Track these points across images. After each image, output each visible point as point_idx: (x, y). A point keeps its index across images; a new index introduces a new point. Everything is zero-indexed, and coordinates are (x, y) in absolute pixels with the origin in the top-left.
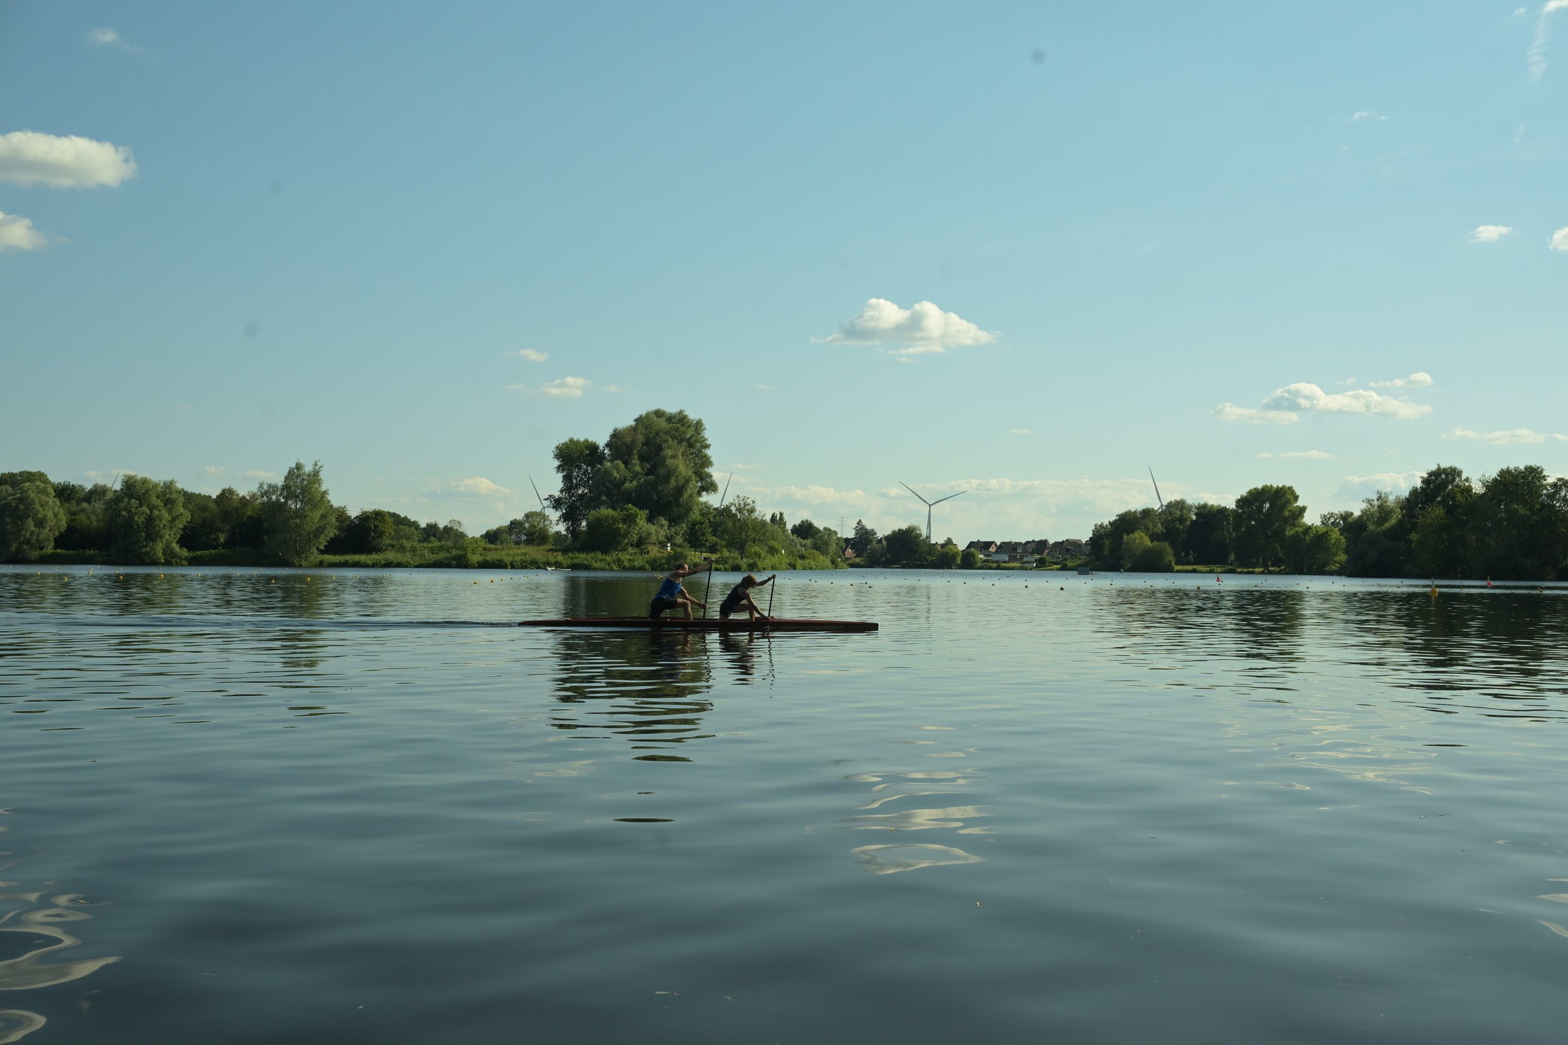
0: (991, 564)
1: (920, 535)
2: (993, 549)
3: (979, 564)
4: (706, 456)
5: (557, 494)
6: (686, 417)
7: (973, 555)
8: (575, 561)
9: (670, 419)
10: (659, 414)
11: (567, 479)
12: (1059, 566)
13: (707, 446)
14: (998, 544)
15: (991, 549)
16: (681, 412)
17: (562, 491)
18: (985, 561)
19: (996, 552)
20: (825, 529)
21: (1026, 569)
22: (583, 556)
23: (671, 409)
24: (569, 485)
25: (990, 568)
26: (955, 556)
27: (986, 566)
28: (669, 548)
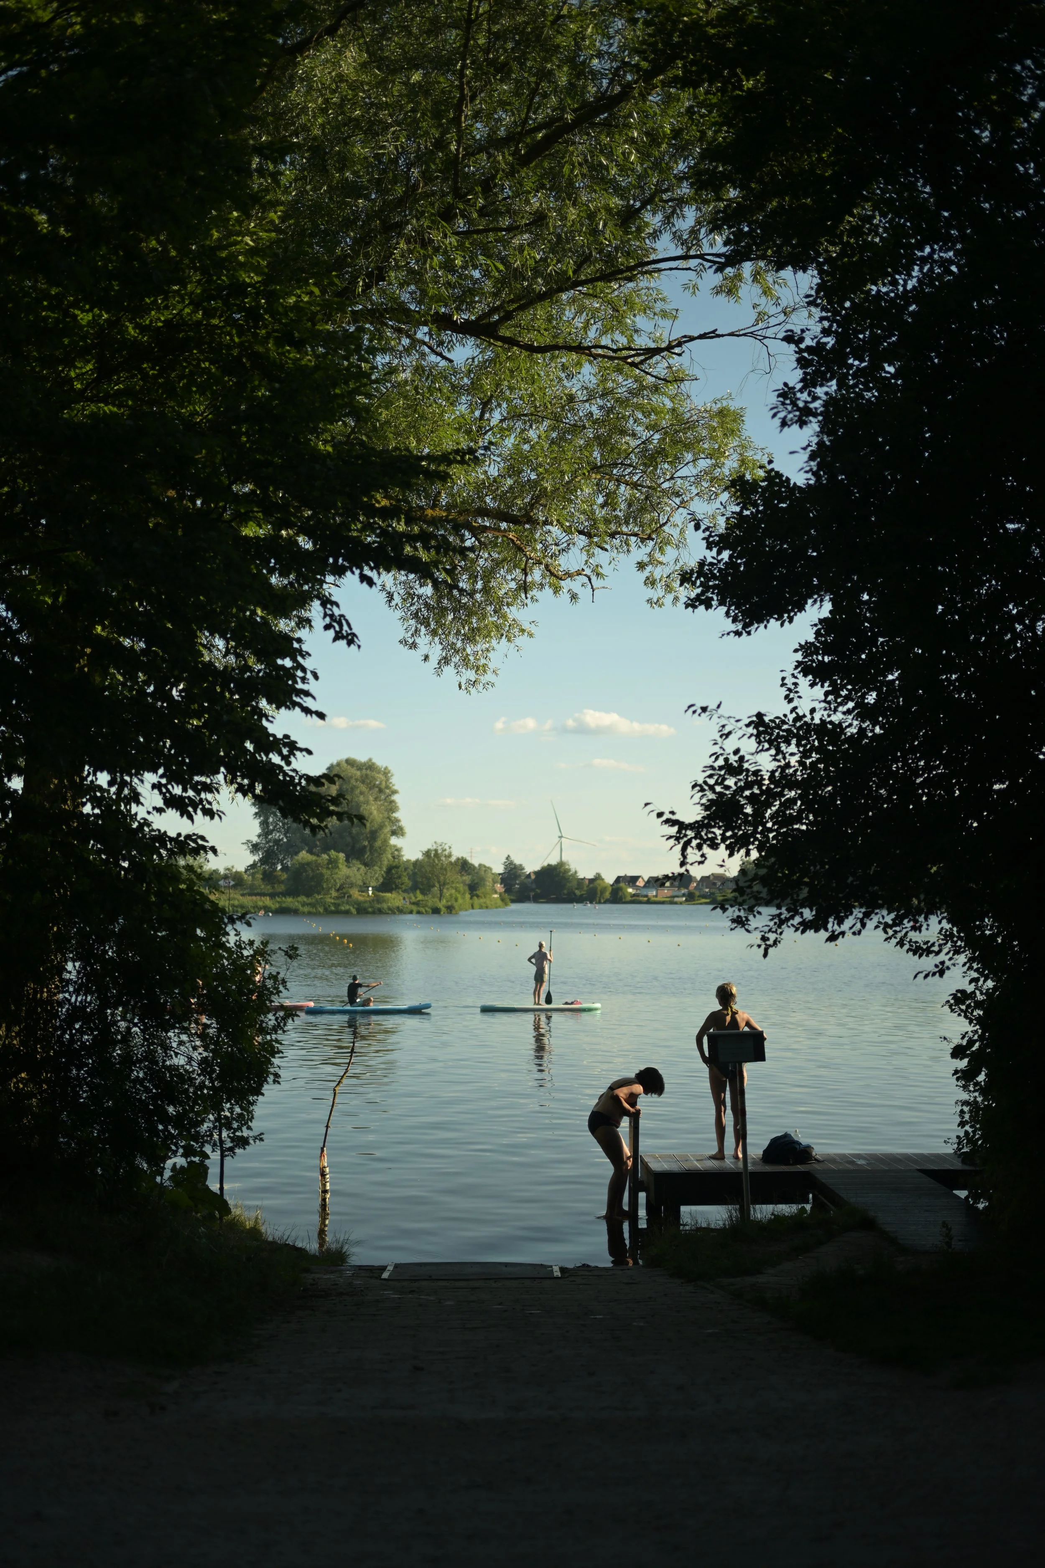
0: (641, 899)
1: (569, 870)
2: (640, 883)
3: (629, 898)
4: (393, 801)
5: (255, 839)
6: (374, 764)
7: (620, 889)
8: (284, 905)
9: (360, 766)
10: (350, 762)
11: (264, 824)
12: (708, 900)
13: (395, 792)
14: (646, 879)
15: (638, 884)
16: (370, 760)
17: (259, 836)
18: (634, 895)
19: (645, 886)
20: (480, 865)
21: (676, 903)
22: (289, 899)
23: (361, 757)
24: (266, 832)
25: (641, 902)
26: (604, 890)
27: (635, 900)
28: (370, 893)
